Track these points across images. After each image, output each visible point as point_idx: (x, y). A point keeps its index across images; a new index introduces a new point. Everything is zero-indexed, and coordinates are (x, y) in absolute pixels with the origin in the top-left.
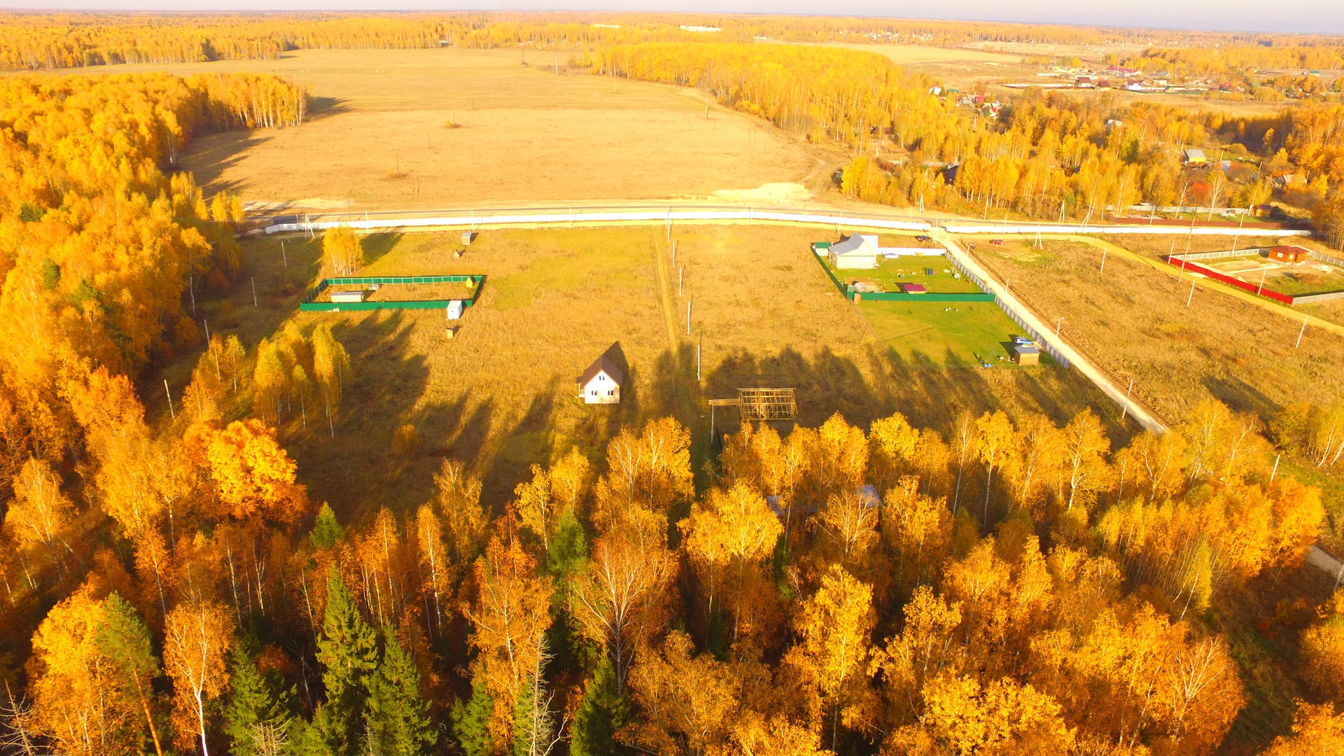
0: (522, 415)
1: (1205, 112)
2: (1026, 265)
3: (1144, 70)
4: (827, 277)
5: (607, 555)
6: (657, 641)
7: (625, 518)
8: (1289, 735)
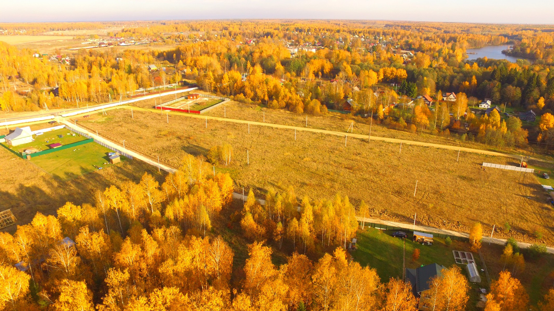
1: (151, 51)
2: (102, 123)
3: (124, 37)
4: (9, 151)
8: (249, 257)
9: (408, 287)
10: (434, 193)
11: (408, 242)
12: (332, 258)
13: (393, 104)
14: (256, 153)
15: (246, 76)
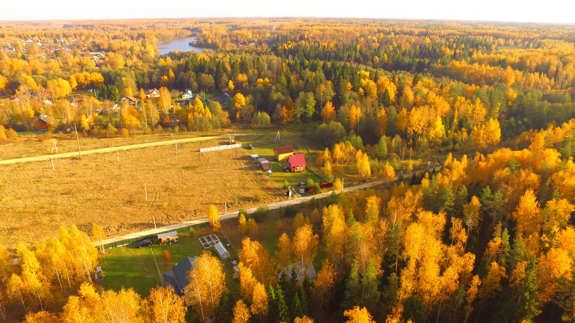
9: (170, 290)
10: (165, 191)
11: (156, 247)
12: (79, 299)
13: (97, 112)
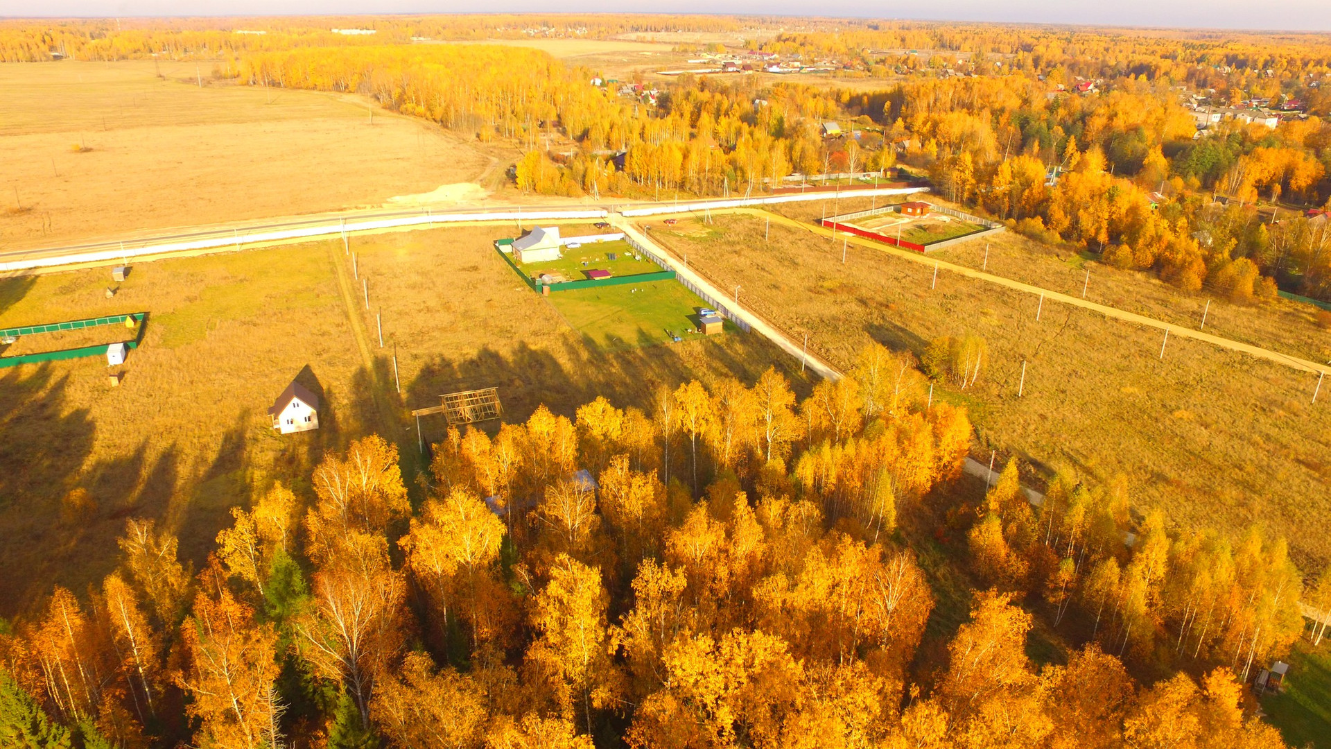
0: (212, 457)
1: (835, 89)
2: (700, 240)
3: (779, 53)
4: (514, 272)
5: (329, 590)
6: (395, 665)
7: (342, 545)
8: (969, 621)
14: (1046, 372)
15: (1059, 174)
